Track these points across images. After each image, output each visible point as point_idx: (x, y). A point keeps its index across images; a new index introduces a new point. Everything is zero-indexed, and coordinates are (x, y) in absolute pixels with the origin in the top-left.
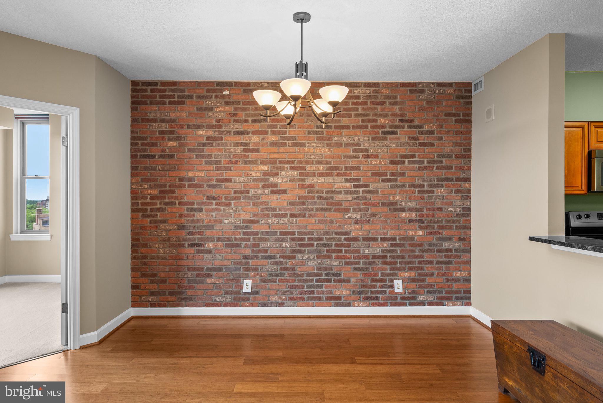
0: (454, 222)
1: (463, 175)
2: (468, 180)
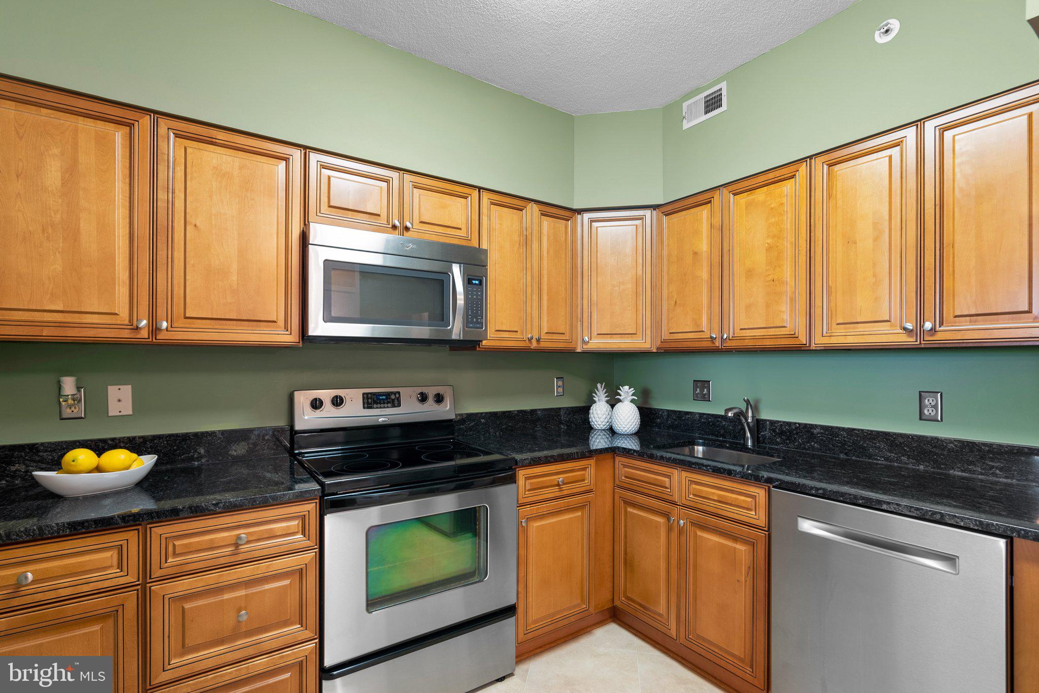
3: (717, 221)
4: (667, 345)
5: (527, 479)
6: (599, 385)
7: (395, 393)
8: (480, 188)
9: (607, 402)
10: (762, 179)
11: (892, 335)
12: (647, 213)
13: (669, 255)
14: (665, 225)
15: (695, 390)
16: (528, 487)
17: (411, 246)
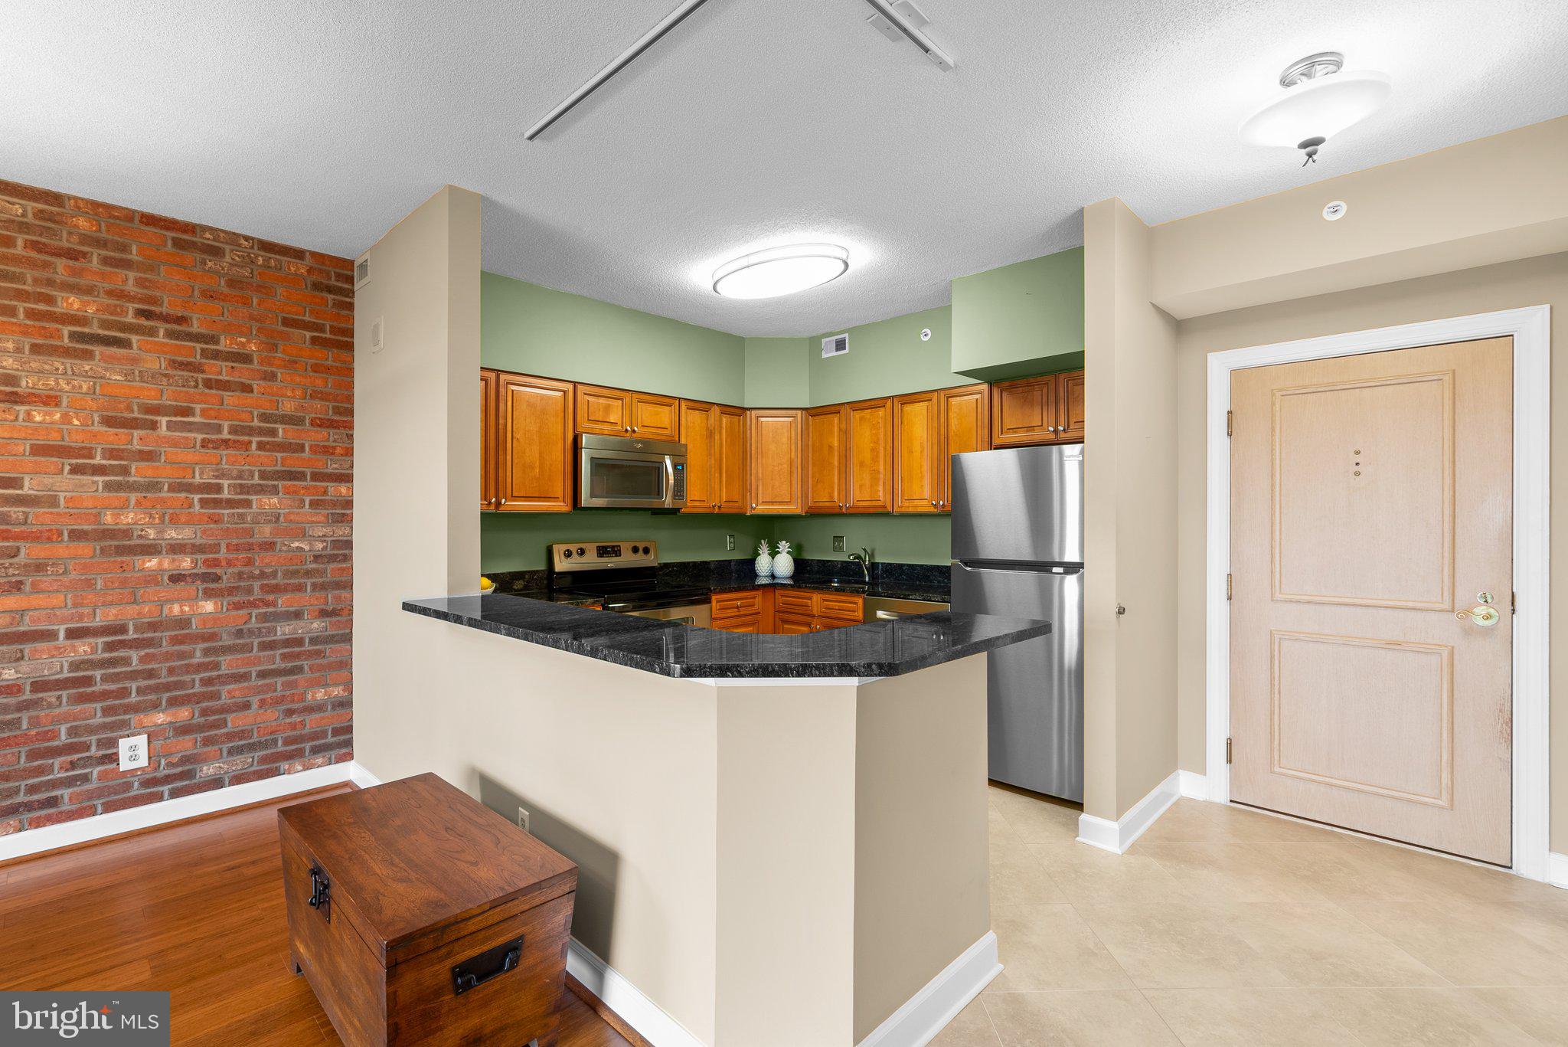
0: (308, 574)
1: (332, 467)
2: (347, 478)
3: (843, 426)
4: (812, 510)
5: (717, 602)
6: (763, 541)
7: (617, 546)
8: (680, 398)
9: (769, 554)
10: (869, 403)
11: (924, 507)
12: (799, 413)
13: (813, 445)
14: (811, 423)
15: (834, 544)
16: (718, 608)
17: (640, 445)
